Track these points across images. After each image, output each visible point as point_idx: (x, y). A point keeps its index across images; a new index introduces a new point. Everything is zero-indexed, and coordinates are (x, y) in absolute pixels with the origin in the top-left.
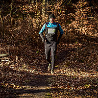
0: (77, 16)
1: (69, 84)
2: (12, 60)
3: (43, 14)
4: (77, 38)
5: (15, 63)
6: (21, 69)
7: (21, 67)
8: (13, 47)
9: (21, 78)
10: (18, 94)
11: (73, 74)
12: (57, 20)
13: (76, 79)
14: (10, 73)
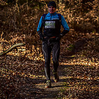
0: (94, 5)
1: (86, 74)
2: (29, 49)
3: (60, 3)
4: (94, 28)
5: (31, 52)
6: (37, 59)
7: (38, 56)
8: (30, 37)
9: (37, 67)
10: (34, 83)
11: (89, 64)
12: (75, 9)
13: (93, 69)
14: (26, 63)
